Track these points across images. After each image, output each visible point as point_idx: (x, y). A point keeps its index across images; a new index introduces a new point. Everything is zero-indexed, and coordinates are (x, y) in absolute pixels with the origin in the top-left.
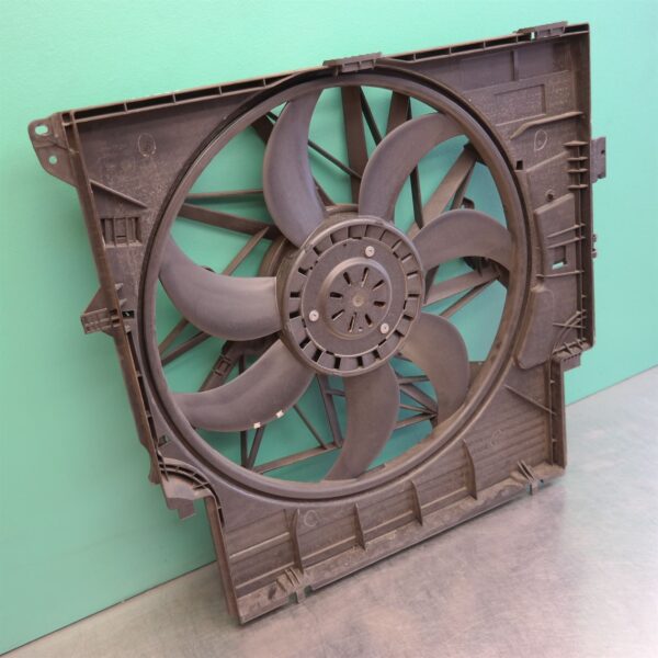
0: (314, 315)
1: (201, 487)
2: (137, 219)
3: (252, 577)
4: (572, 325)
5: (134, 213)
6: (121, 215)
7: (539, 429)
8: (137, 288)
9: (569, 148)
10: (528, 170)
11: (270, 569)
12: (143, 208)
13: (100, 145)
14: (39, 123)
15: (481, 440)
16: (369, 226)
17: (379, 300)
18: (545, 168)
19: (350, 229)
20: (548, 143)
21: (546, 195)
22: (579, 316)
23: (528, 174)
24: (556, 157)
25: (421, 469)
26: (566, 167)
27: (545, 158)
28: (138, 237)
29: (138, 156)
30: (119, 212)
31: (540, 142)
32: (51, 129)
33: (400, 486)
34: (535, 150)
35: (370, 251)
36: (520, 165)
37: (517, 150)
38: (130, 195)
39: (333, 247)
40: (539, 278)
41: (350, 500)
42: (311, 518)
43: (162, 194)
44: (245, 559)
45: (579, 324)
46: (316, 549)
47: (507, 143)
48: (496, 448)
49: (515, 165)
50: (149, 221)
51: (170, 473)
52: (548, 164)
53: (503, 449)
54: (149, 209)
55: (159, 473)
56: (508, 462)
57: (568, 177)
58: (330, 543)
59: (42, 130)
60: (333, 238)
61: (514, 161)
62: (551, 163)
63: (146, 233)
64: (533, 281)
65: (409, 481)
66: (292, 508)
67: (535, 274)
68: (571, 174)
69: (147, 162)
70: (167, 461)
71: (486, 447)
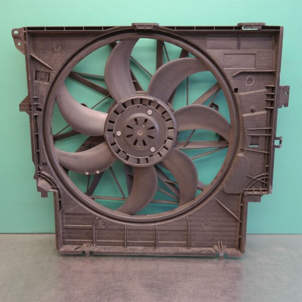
0: (119, 133)
1: (54, 188)
2: (49, 74)
3: (74, 238)
4: (259, 179)
5: (48, 71)
6: (43, 71)
7: (234, 229)
8: (44, 100)
9: (268, 88)
10: (241, 94)
11: (82, 239)
12: (51, 70)
13: (40, 43)
14: (15, 30)
15: (198, 221)
16: (150, 101)
17: (151, 135)
18: (251, 95)
19: (141, 100)
20: (255, 83)
21: (250, 108)
22: (264, 176)
23: (240, 96)
24: (259, 91)
25: (162, 223)
26: (265, 97)
27: (252, 90)
28: (48, 81)
29: (53, 50)
30: (42, 69)
31: (249, 82)
32: (19, 33)
33: (150, 227)
34: (246, 85)
35: (150, 112)
36: (236, 90)
37: (235, 83)
38: (48, 64)
39: (132, 106)
40: (242, 149)
41: (124, 223)
42: (103, 223)
43: (60, 66)
44: (71, 229)
45: (263, 180)
46: (104, 239)
47: (229, 78)
48: (206, 228)
49: (233, 90)
50: (53, 75)
51: (43, 178)
52: (253, 93)
53: (211, 231)
54: (54, 71)
55: (38, 176)
56: (212, 239)
57: (265, 102)
58: (111, 239)
59: (16, 32)
60: (133, 101)
61: (233, 87)
62: (255, 93)
63: (52, 80)
64: (239, 150)
65: (155, 226)
66: (95, 215)
67: (240, 147)
68: (267, 101)
69: (56, 53)
70: (43, 172)
71: (200, 226)
